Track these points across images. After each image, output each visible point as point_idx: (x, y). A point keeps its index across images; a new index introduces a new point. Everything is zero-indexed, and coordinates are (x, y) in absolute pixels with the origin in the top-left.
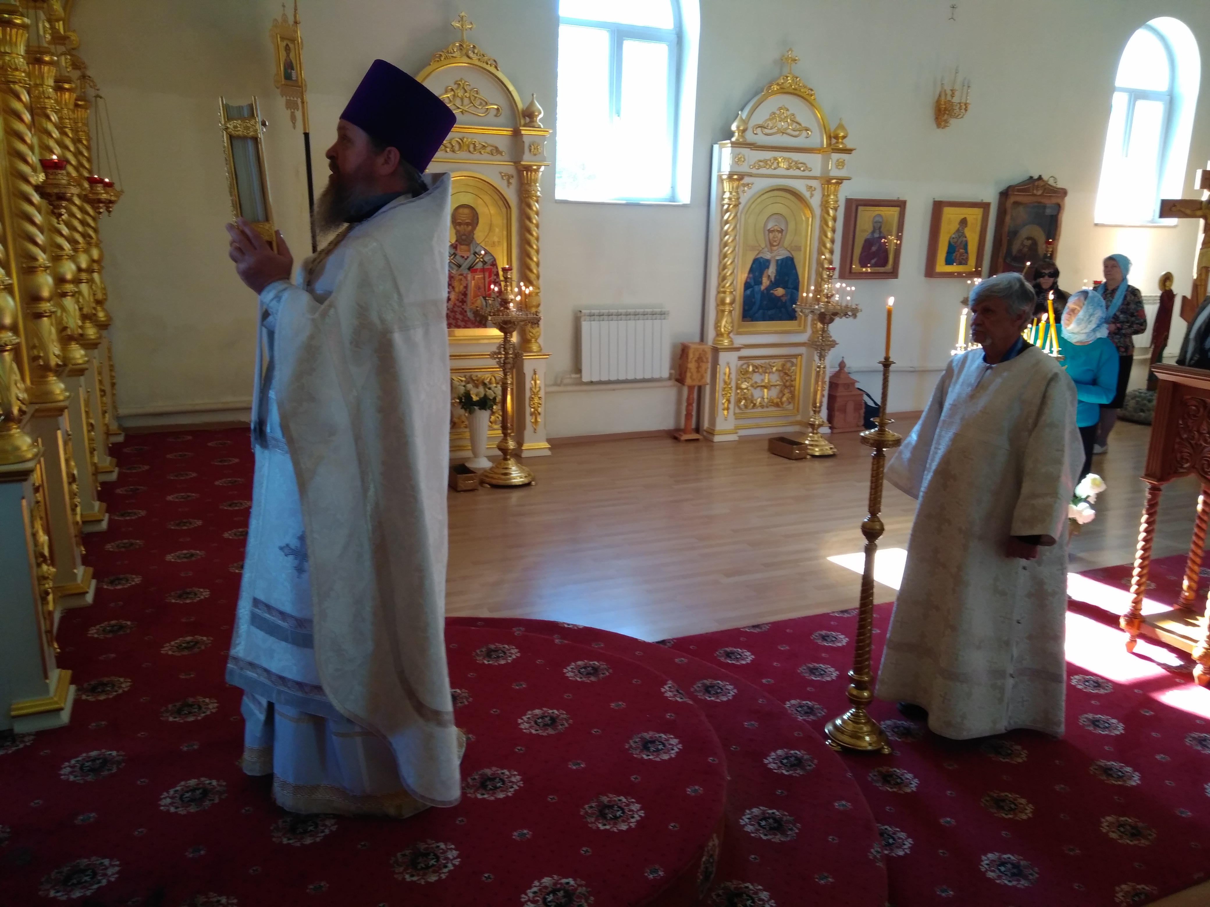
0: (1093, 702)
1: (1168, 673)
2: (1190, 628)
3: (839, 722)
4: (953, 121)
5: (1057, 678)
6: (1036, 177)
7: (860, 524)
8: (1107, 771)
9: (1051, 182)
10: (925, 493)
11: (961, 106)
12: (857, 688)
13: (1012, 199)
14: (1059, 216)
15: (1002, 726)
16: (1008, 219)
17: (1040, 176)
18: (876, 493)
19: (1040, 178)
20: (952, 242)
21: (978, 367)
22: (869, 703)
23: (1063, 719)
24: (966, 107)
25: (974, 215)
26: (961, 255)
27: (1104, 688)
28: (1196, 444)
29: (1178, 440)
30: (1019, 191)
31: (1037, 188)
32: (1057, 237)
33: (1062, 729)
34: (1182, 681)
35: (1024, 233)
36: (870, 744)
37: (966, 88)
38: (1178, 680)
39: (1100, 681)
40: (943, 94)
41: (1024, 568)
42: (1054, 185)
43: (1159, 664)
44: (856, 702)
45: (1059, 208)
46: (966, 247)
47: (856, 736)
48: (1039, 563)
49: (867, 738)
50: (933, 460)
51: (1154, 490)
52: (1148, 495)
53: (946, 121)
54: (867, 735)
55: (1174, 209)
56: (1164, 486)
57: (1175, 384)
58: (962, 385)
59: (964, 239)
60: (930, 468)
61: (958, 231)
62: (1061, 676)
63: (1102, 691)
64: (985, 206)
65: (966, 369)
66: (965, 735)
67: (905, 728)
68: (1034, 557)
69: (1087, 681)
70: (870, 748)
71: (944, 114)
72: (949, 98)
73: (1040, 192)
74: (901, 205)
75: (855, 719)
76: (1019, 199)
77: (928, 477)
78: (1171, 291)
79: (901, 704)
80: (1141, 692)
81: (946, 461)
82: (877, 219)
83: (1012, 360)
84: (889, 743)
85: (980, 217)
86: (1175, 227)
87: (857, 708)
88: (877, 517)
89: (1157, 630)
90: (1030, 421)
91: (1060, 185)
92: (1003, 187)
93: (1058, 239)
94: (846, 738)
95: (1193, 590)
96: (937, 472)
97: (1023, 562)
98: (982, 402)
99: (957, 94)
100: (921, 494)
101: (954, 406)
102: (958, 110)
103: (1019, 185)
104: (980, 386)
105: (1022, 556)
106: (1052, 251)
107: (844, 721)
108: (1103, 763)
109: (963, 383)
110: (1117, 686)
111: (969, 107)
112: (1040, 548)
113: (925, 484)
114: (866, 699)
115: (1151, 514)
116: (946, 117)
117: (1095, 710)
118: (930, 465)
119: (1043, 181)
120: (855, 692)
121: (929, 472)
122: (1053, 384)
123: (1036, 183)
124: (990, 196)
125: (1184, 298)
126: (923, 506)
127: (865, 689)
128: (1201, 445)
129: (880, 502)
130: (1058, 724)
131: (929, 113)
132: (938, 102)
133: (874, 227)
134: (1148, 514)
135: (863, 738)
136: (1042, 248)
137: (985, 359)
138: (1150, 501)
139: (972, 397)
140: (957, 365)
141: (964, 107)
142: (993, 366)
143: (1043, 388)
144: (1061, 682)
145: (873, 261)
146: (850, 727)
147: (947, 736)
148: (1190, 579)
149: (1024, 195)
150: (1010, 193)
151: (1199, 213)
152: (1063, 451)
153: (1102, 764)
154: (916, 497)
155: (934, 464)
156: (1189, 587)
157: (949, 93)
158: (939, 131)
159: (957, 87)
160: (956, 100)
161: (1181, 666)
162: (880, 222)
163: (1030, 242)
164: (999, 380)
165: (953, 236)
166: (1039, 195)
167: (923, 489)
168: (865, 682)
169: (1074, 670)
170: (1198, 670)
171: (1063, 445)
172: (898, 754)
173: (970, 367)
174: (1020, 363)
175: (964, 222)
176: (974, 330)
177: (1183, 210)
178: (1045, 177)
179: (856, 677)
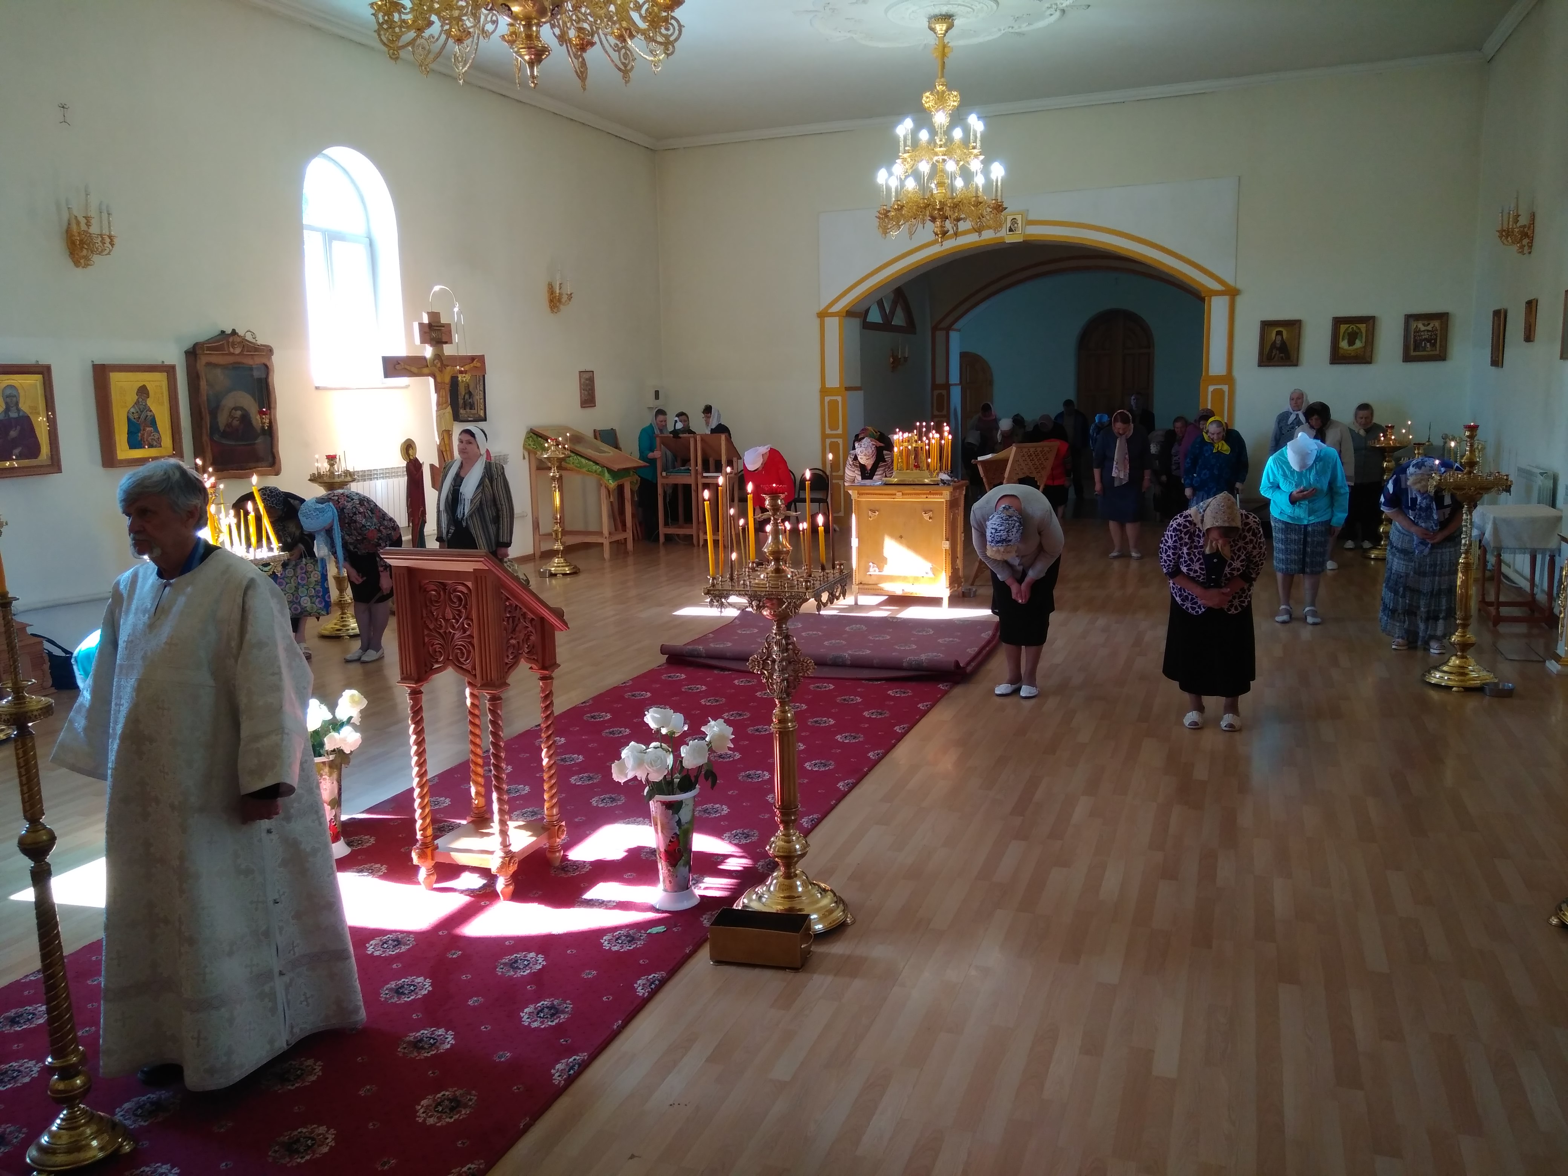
0: (394, 966)
1: (473, 899)
2: (485, 838)
3: (45, 1139)
4: (96, 258)
5: (341, 955)
6: (229, 331)
7: (16, 841)
8: (417, 1045)
9: (249, 337)
10: (115, 769)
11: (103, 239)
12: (62, 1078)
13: (203, 360)
14: (270, 380)
15: (281, 1044)
16: (203, 384)
17: (234, 330)
18: (30, 789)
19: (234, 332)
20: (131, 417)
21: (152, 586)
22: (85, 1094)
23: (361, 1003)
24: (112, 240)
25: (156, 382)
26: (150, 434)
27: (405, 944)
28: (445, 632)
29: (426, 632)
30: (209, 349)
31: (233, 345)
32: (272, 406)
33: (363, 1014)
34: (488, 903)
35: (229, 402)
36: (101, 1149)
37: (105, 215)
38: (483, 903)
39: (398, 938)
40: (74, 222)
41: (269, 831)
42: (254, 341)
43: (462, 892)
44: (67, 1100)
45: (267, 369)
46: (153, 423)
47: (77, 1147)
48: (288, 819)
49: (95, 1143)
50: (116, 723)
51: (416, 694)
52: (409, 702)
53: (87, 258)
54: (94, 1139)
55: (398, 367)
56: (425, 687)
57: (409, 570)
58: (136, 614)
59: (151, 414)
60: (115, 734)
61: (137, 403)
62: (345, 950)
63: (404, 949)
64: (170, 370)
65: (138, 591)
66: (237, 1075)
67: (152, 1103)
68: (277, 813)
69: (385, 943)
70: (101, 1155)
71: (82, 248)
72: (83, 227)
73: (238, 351)
74: (45, 371)
75: (70, 1124)
76: (214, 359)
77: (114, 746)
78: (416, 460)
79: (142, 1071)
80: (446, 932)
81: (134, 720)
82: (8, 392)
83: (196, 570)
84: (128, 1134)
85: (165, 384)
86: (407, 387)
87: (71, 1107)
88: (43, 825)
89: (452, 853)
90: (234, 644)
91: (261, 340)
92: (188, 345)
93: (275, 408)
94: (60, 1159)
95: (481, 795)
96: (124, 738)
97: (265, 824)
98: (166, 631)
99: (94, 222)
100: (109, 772)
101: (129, 642)
102: (100, 244)
103: (208, 341)
104: (159, 611)
105: (262, 817)
106: (270, 423)
107: (52, 1135)
108: (412, 1036)
109: (137, 609)
110: (420, 936)
111: (116, 241)
112: (280, 801)
113: (112, 757)
114: (81, 1088)
115: (418, 722)
116: (85, 252)
117: (398, 975)
118: (114, 729)
119: (239, 336)
120: (61, 1086)
121: (114, 739)
122: (250, 592)
123: (231, 340)
124: (174, 356)
125: (432, 467)
126: (114, 787)
127: (77, 1074)
128: (451, 633)
129: (40, 801)
130: (356, 1010)
131: (58, 246)
132: (68, 231)
133: (6, 403)
134: (414, 724)
135: (89, 1146)
136: (257, 420)
137: (160, 574)
138: (412, 707)
139: (152, 626)
140: (125, 586)
141: (108, 240)
142: (171, 581)
143: (239, 600)
144: (348, 958)
145: (17, 451)
146: (65, 1139)
147: (213, 1088)
148: (476, 783)
149: (220, 354)
150: (199, 352)
151: (426, 370)
152: (279, 673)
153: (412, 1039)
154: (104, 777)
155: (118, 728)
156: (477, 793)
157: (83, 221)
158: (79, 271)
159: (93, 213)
160: (94, 229)
161: (485, 885)
162: (15, 396)
163: (239, 413)
164: (182, 600)
165: (133, 410)
166: (238, 355)
167: (110, 765)
168: (74, 1065)
169: (363, 936)
170: (500, 884)
171: (279, 667)
172: (146, 1144)
173: (142, 587)
174: (205, 573)
175: (143, 391)
176: (134, 539)
177: (408, 368)
178: (241, 332)
179: (57, 1063)
